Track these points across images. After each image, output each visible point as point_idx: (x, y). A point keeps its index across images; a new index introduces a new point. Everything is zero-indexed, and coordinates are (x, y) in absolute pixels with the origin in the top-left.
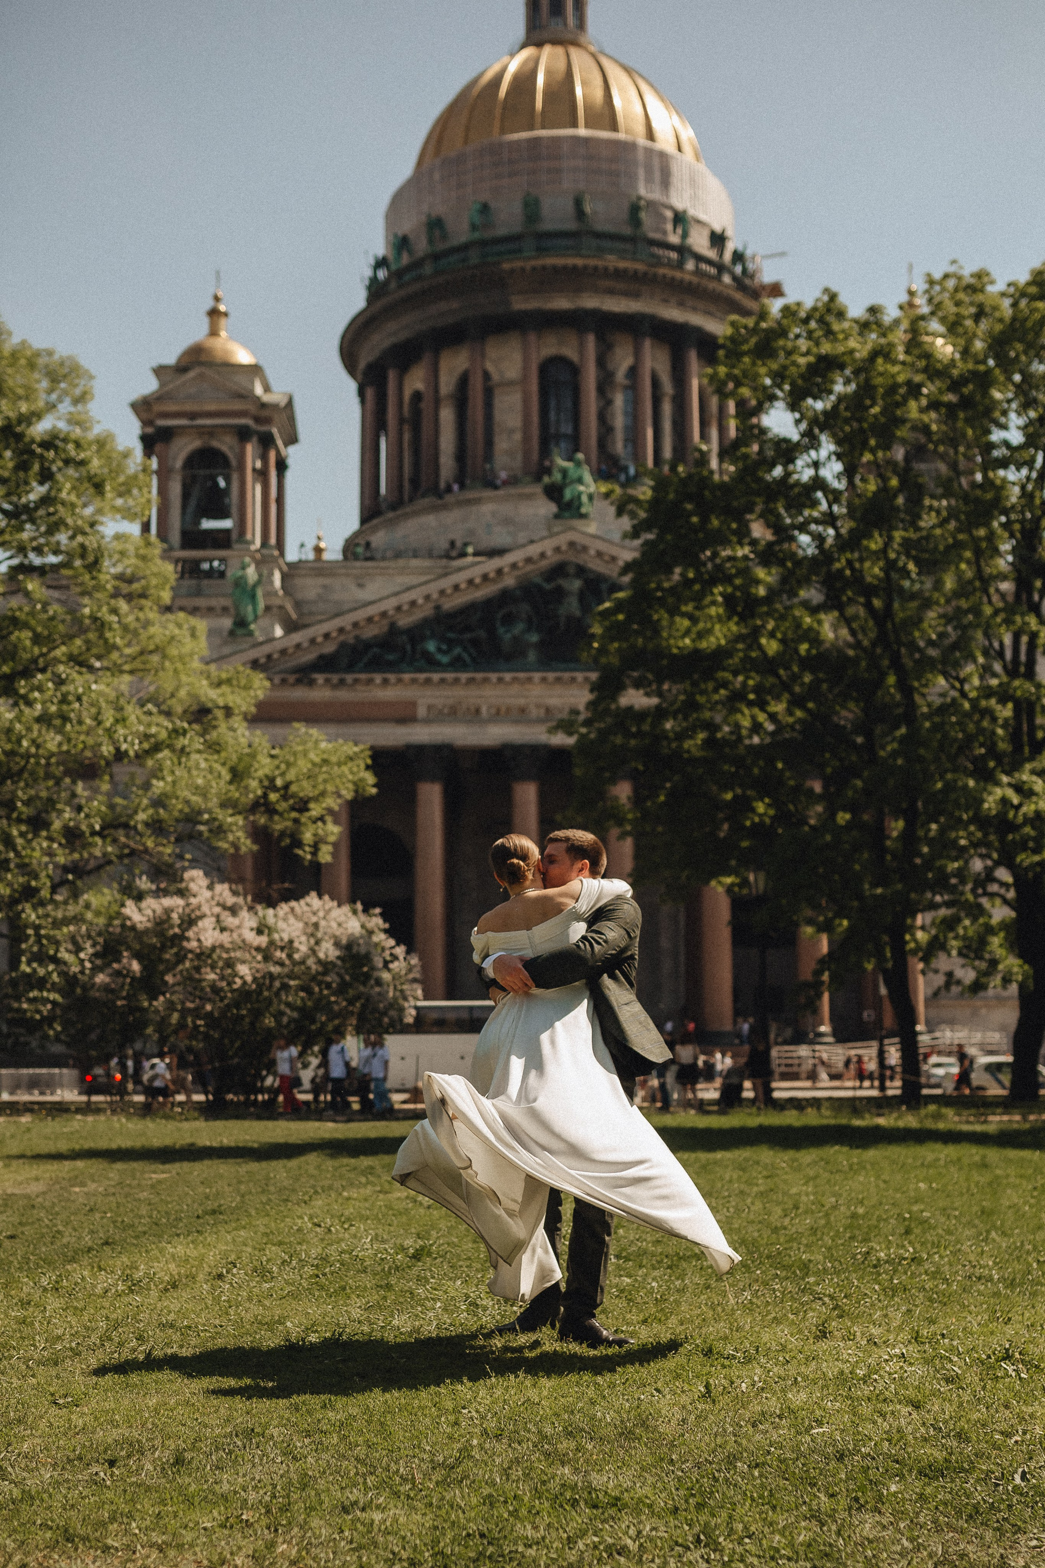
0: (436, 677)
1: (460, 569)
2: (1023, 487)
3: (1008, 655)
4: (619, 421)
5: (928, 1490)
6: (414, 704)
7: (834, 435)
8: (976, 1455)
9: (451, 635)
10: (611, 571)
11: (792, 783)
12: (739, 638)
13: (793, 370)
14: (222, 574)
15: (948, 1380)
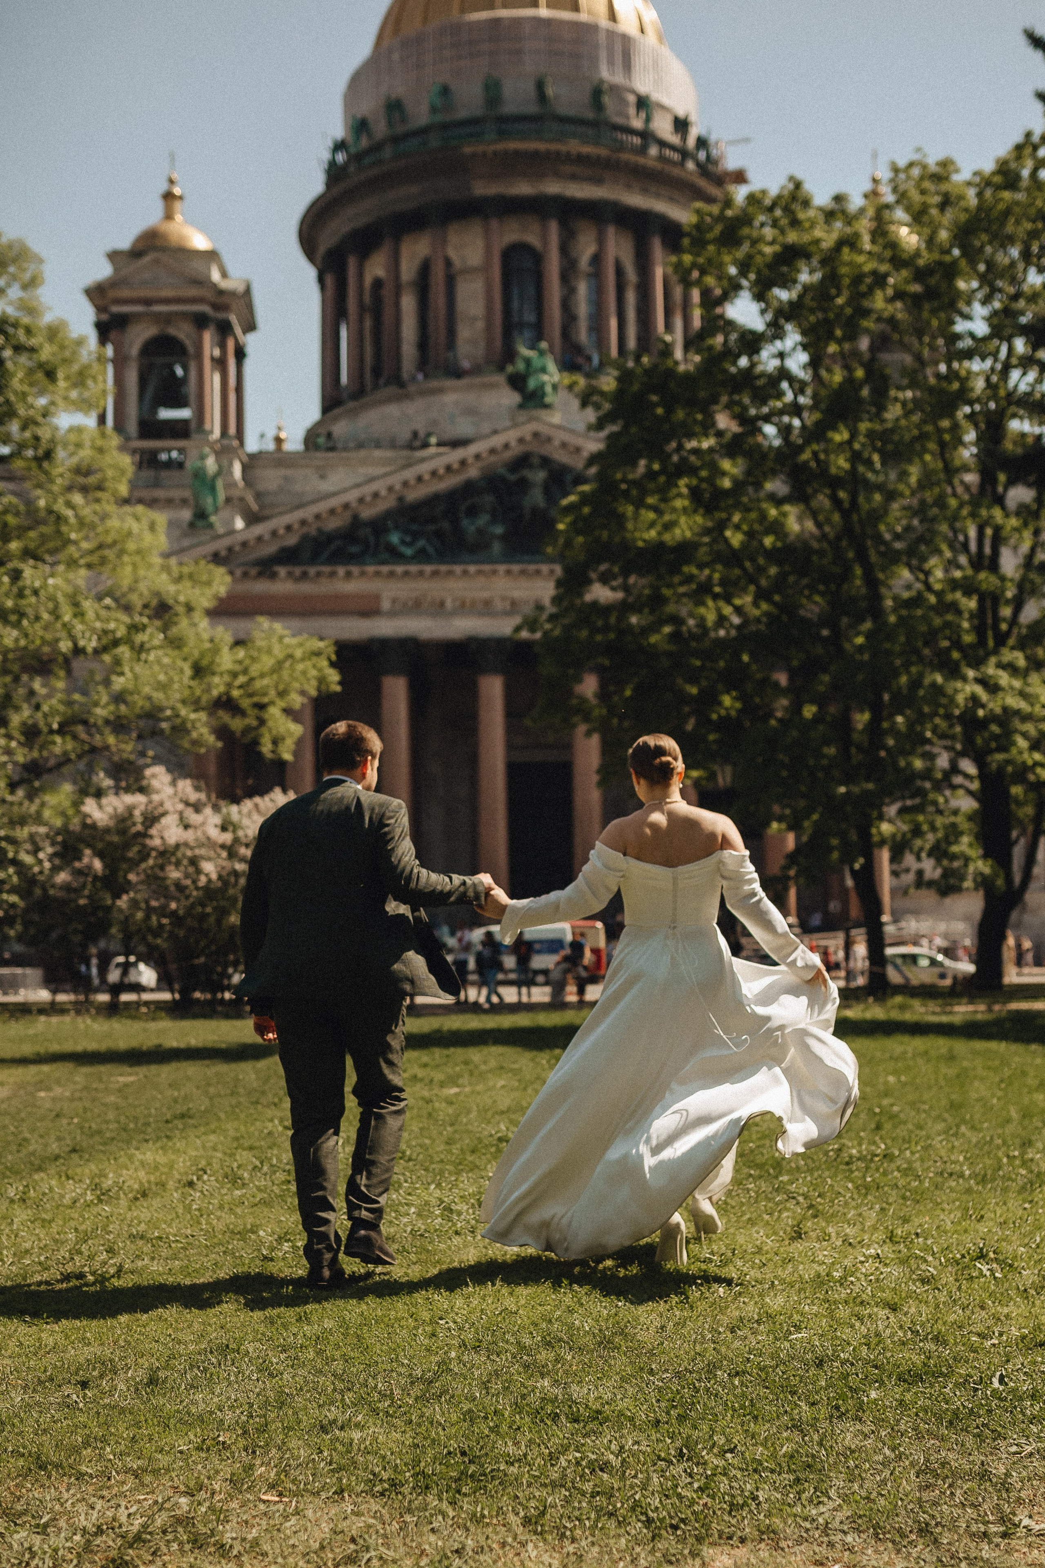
0: (399, 569)
1: (423, 460)
2: (988, 380)
3: (973, 547)
4: (583, 309)
5: (908, 1396)
6: (377, 598)
7: (800, 326)
8: (955, 1359)
9: (415, 527)
10: (578, 463)
11: (759, 676)
12: (707, 531)
13: (759, 259)
14: (180, 465)
15: (924, 1281)
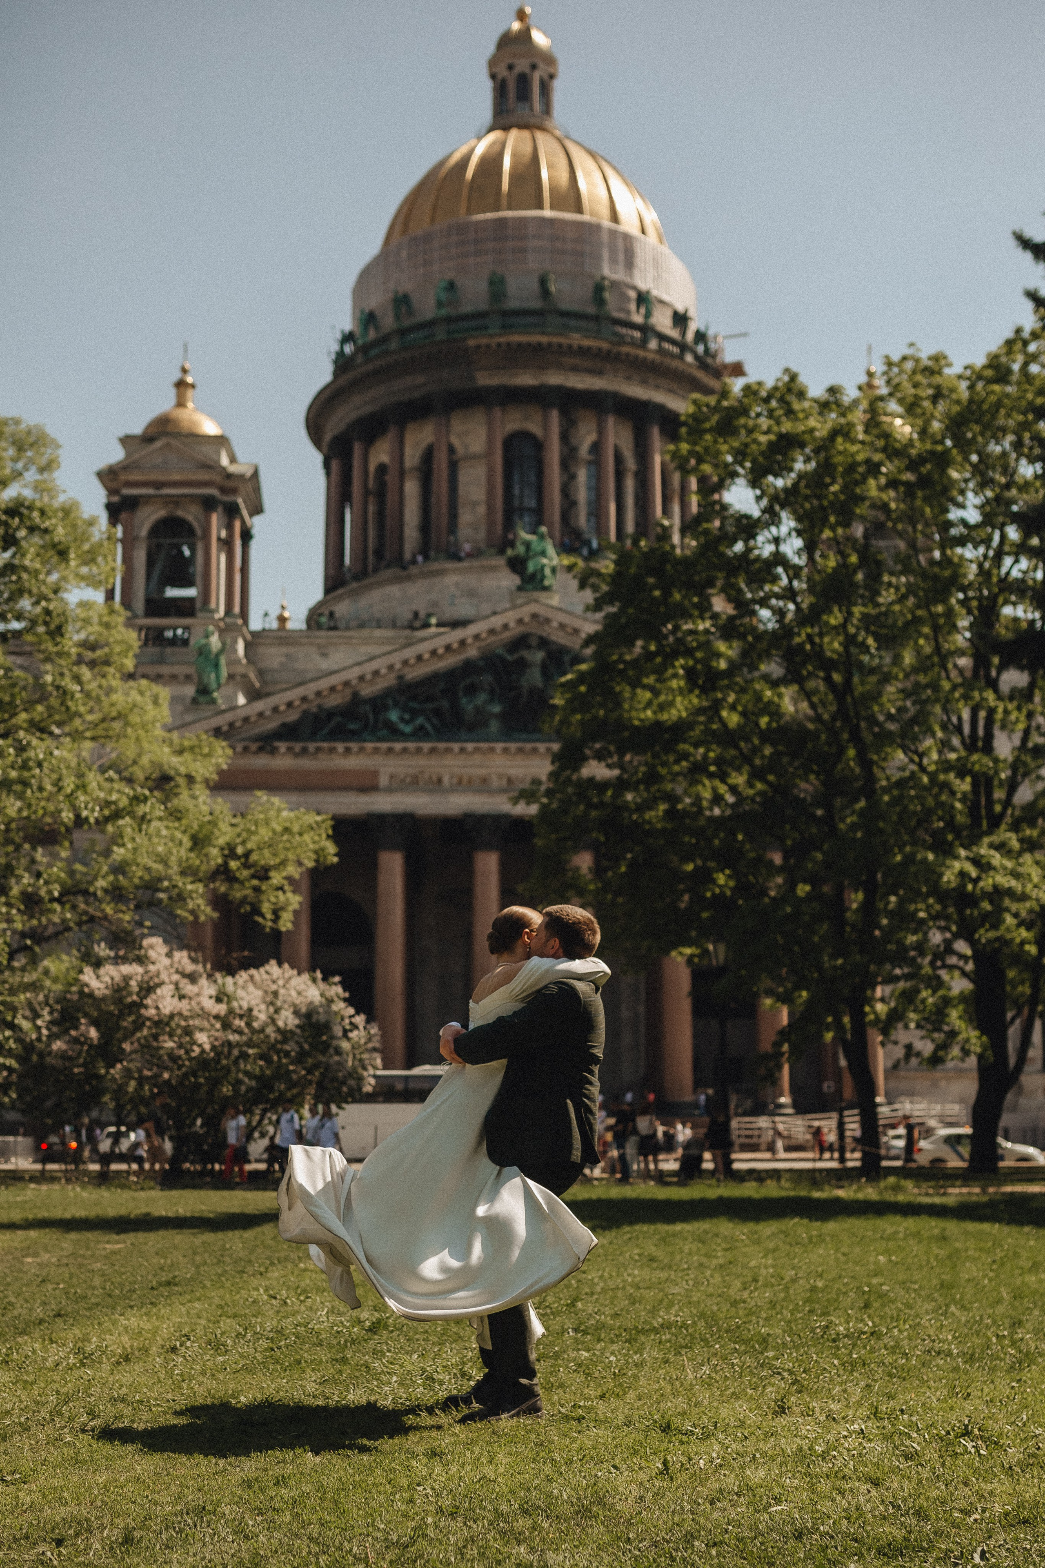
0: (398, 746)
1: (423, 640)
2: (980, 566)
3: (967, 729)
4: (582, 495)
6: (375, 774)
7: (794, 512)
8: (935, 1533)
9: (414, 705)
10: (575, 643)
11: (752, 855)
12: (701, 711)
13: (754, 447)
14: (185, 642)
15: (907, 1457)
